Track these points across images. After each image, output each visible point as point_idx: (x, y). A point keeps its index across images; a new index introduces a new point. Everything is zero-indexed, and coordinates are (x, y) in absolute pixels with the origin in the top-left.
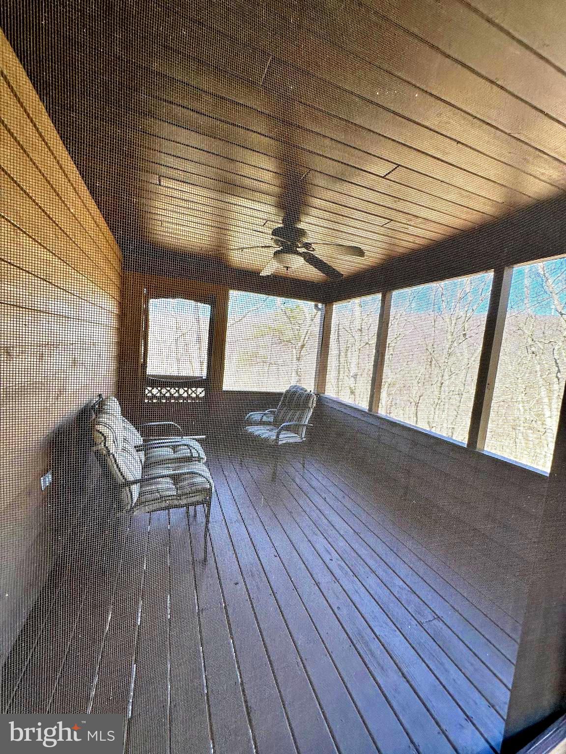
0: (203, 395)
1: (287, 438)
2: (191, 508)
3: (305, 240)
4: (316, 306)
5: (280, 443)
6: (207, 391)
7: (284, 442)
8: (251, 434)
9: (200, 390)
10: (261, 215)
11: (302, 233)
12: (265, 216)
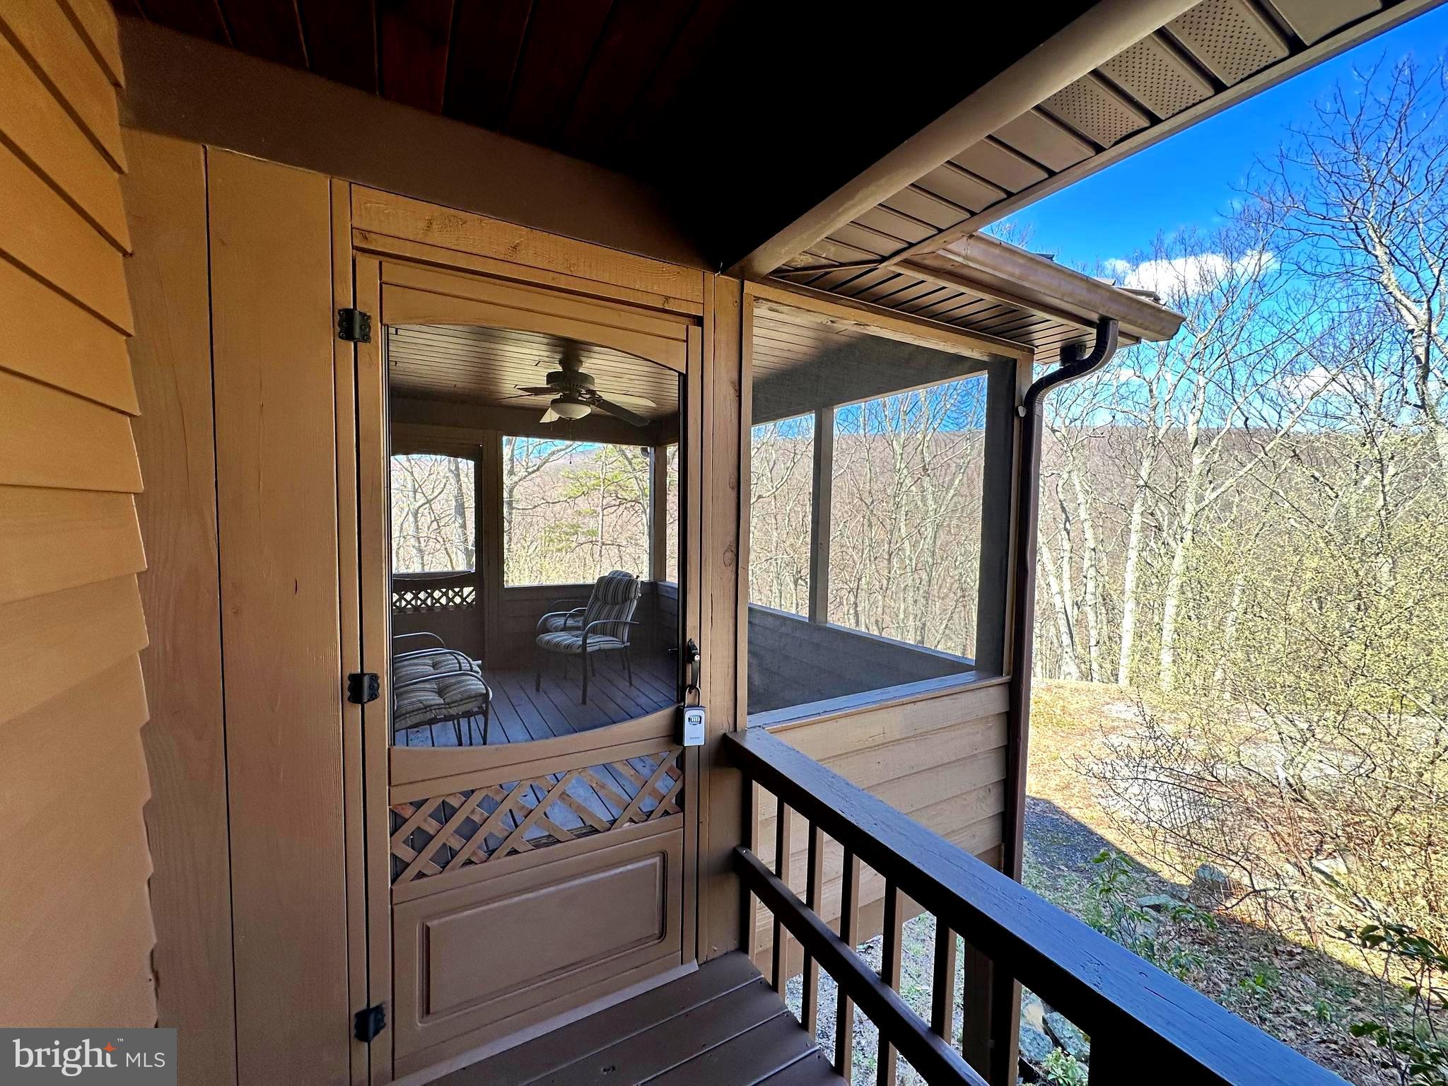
0: (472, 596)
1: (597, 642)
2: (464, 722)
3: (592, 388)
4: (644, 450)
5: (589, 649)
6: (479, 590)
7: (596, 648)
8: (548, 642)
9: (467, 590)
10: (532, 357)
11: (586, 378)
12: (537, 358)
